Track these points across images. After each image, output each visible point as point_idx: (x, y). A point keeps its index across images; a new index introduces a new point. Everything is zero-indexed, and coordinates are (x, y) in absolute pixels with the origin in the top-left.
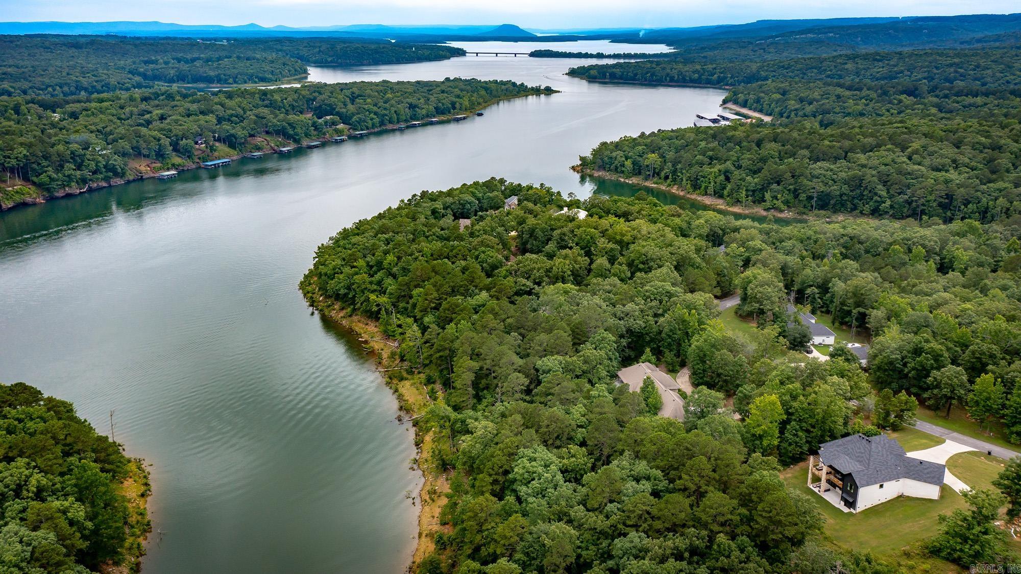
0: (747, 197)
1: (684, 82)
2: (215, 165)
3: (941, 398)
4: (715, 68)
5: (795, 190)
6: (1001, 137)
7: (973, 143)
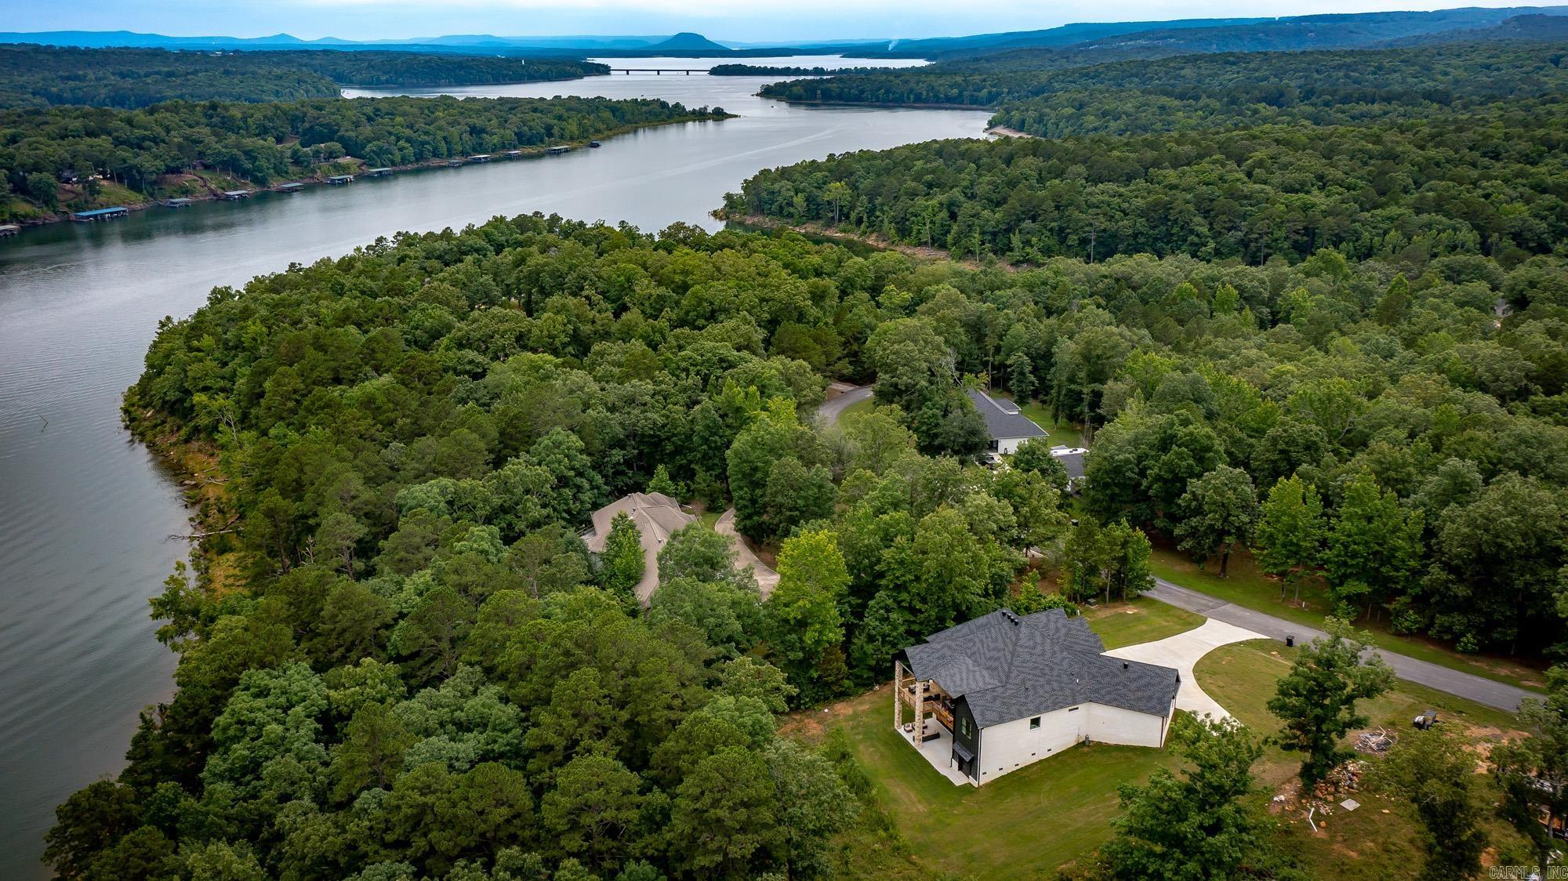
0: (983, 244)
1: (937, 102)
2: (95, 216)
3: (1205, 533)
4: (984, 80)
5: (1061, 230)
6: (1398, 142)
7: (1353, 151)
